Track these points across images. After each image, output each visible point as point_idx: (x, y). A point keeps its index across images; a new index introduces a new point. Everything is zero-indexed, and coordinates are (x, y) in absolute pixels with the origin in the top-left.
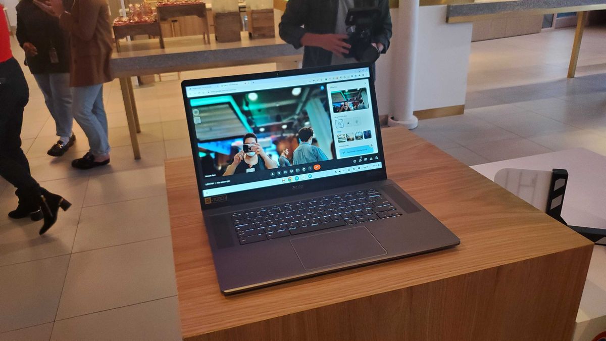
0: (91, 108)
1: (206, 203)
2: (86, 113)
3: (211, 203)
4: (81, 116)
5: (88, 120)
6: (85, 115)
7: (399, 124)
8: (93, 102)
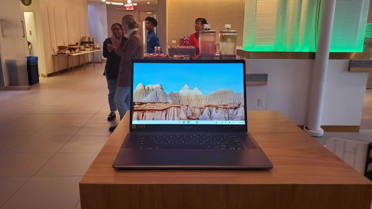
0: (125, 99)
1: (133, 128)
2: (121, 101)
3: (135, 128)
4: (119, 103)
5: (121, 105)
6: (120, 102)
7: (310, 132)
8: (126, 96)
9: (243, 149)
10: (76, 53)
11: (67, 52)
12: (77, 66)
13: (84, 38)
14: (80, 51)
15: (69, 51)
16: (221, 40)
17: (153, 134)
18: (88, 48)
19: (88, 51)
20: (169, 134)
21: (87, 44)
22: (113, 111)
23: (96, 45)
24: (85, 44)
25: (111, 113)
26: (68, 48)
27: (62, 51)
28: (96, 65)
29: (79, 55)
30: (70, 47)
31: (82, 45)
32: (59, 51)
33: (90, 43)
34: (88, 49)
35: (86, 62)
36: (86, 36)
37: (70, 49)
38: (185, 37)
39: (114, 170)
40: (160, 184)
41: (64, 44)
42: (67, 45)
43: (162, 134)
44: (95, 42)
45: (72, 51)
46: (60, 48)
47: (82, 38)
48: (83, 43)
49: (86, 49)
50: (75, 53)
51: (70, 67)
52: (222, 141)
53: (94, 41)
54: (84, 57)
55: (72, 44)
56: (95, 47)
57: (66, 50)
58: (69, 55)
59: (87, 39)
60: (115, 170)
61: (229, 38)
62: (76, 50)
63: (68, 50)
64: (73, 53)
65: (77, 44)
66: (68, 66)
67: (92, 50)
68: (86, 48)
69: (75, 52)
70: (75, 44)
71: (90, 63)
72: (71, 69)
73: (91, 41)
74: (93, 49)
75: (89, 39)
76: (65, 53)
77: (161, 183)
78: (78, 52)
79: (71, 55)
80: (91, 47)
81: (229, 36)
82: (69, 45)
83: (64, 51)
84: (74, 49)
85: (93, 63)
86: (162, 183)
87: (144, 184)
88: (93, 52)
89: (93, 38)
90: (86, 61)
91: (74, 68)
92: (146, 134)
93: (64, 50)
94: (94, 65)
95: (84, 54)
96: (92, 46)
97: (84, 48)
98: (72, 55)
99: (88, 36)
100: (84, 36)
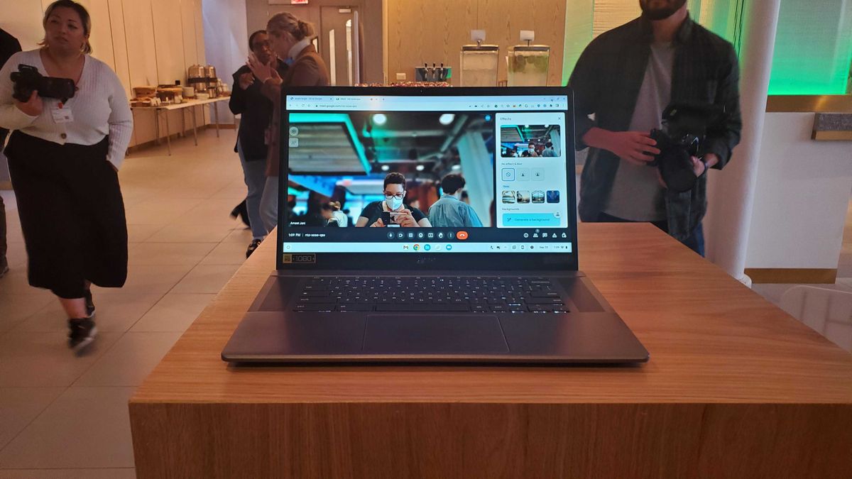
4: (272, 216)
6: (274, 214)
9: (568, 312)
10: (174, 103)
11: (155, 101)
12: (179, 134)
13: (193, 69)
14: (185, 100)
15: (159, 100)
16: (512, 68)
17: (337, 277)
18: (203, 92)
19: (204, 99)
20: (378, 277)
21: (201, 84)
22: (259, 236)
23: (222, 87)
24: (197, 84)
25: (253, 241)
26: (156, 92)
27: (142, 99)
28: (221, 131)
29: (183, 109)
30: (160, 89)
31: (190, 86)
32: (135, 100)
33: (207, 80)
34: (203, 95)
35: (197, 126)
36: (199, 65)
37: (162, 96)
38: (426, 65)
39: (225, 367)
40: (345, 403)
41: (149, 85)
42: (153, 85)
43: (358, 277)
44: (219, 80)
45: (167, 98)
46: (139, 92)
47: (189, 70)
48: (191, 81)
49: (198, 95)
50: (172, 104)
51: (161, 136)
52: (512, 294)
53: (217, 76)
54: (194, 113)
55: (167, 83)
56: (220, 90)
57: (152, 97)
58: (160, 109)
59: (200, 71)
60: (229, 366)
61: (530, 63)
62: (176, 98)
63: (157, 97)
64: (168, 104)
65: (178, 83)
66: (158, 134)
67: (211, 96)
68: (199, 92)
69: (172, 101)
70: (174, 83)
71: (209, 126)
72: (165, 140)
73: (211, 77)
74: (215, 95)
75: (206, 71)
76: (149, 105)
77: (347, 402)
78: (179, 102)
79: (164, 109)
80: (210, 90)
81: (531, 59)
82: (160, 86)
83: (148, 100)
84: (172, 95)
85: (216, 128)
86: (351, 402)
87: (302, 404)
88: (215, 103)
89: (214, 69)
90: (199, 124)
91: (171, 140)
92: (317, 277)
93: (147, 98)
94: (218, 132)
95: (193, 106)
96: (212, 88)
97: (195, 92)
98: (167, 109)
99: (203, 65)
100: (194, 65)
